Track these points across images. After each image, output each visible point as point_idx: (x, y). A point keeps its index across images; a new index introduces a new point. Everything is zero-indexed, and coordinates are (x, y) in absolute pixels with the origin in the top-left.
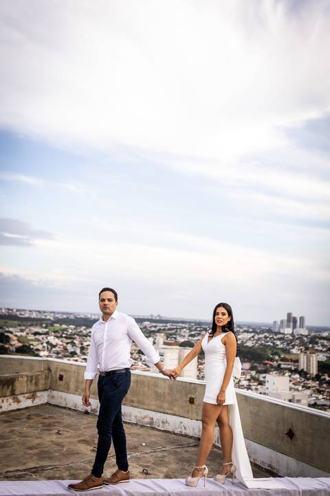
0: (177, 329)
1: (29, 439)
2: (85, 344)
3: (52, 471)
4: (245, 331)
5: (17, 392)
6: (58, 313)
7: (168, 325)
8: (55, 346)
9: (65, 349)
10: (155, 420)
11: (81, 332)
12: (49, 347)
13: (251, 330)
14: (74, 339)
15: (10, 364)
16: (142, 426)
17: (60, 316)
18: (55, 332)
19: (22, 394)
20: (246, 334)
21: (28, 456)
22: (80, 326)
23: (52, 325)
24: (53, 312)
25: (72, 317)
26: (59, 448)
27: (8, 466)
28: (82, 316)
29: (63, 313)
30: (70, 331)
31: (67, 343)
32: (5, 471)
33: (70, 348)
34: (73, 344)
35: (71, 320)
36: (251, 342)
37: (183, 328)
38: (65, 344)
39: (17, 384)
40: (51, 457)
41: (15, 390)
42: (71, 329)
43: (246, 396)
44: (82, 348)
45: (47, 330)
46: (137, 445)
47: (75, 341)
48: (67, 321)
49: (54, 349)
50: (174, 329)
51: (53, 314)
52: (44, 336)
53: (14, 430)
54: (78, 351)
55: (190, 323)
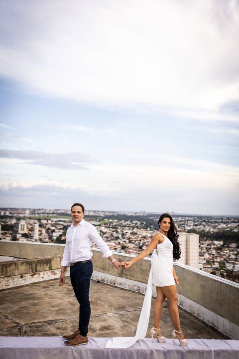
0: (185, 221)
1: (54, 299)
2: (125, 232)
3: (61, 323)
4: (232, 222)
5: (53, 268)
6: (107, 212)
7: (179, 218)
8: (105, 233)
9: (112, 235)
10: (141, 288)
11: (122, 224)
12: (102, 234)
13: (236, 221)
14: (117, 228)
15: (52, 249)
16: (133, 292)
17: (108, 214)
18: (105, 224)
19: (57, 269)
20: (233, 223)
21: (49, 312)
22: (121, 220)
23: (103, 220)
24: (104, 212)
25: (115, 214)
26: (73, 307)
27: (34, 319)
28: (122, 214)
29: (110, 212)
30: (115, 223)
31: (113, 231)
32: (32, 322)
33: (114, 234)
34: (117, 232)
35: (115, 216)
36: (237, 229)
37: (189, 220)
38: (111, 232)
39: (53, 263)
40: (65, 313)
41: (52, 267)
42: (115, 222)
43: (198, 274)
44: (123, 235)
45: (100, 223)
46: (125, 306)
47: (118, 230)
48: (113, 217)
49: (105, 235)
50: (183, 221)
51: (103, 213)
52: (98, 227)
53: (47, 294)
54: (120, 236)
55: (194, 217)
